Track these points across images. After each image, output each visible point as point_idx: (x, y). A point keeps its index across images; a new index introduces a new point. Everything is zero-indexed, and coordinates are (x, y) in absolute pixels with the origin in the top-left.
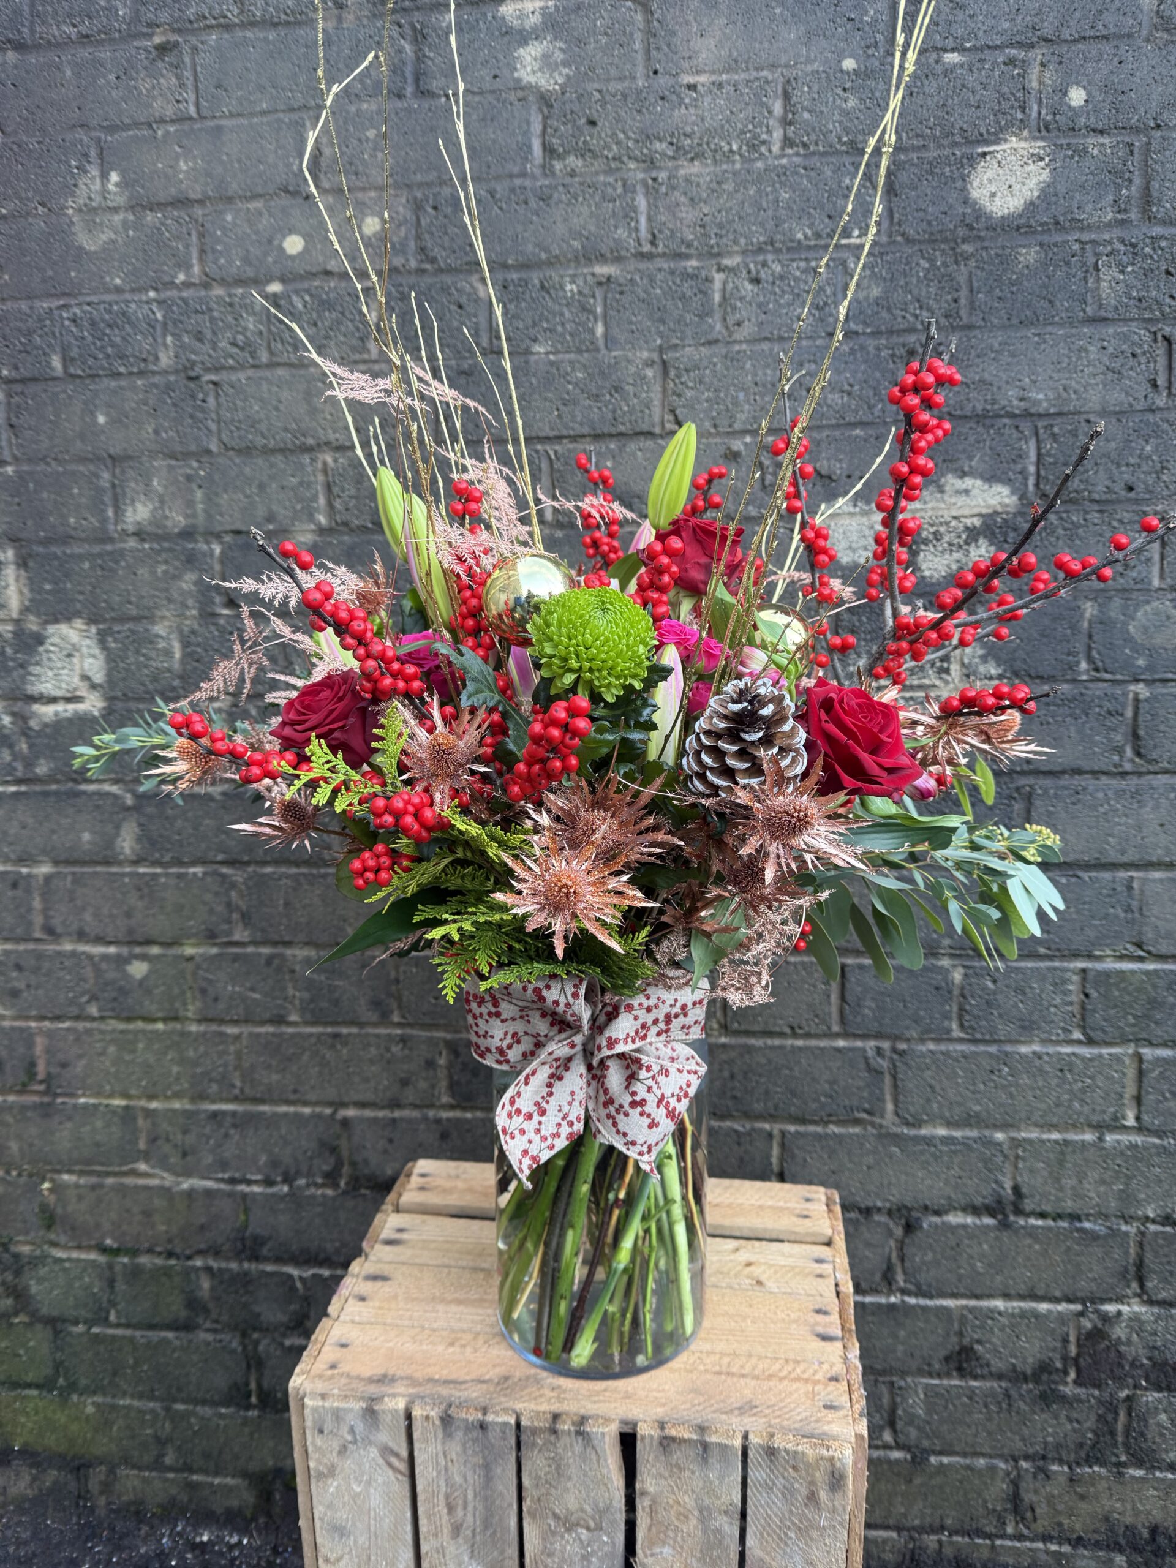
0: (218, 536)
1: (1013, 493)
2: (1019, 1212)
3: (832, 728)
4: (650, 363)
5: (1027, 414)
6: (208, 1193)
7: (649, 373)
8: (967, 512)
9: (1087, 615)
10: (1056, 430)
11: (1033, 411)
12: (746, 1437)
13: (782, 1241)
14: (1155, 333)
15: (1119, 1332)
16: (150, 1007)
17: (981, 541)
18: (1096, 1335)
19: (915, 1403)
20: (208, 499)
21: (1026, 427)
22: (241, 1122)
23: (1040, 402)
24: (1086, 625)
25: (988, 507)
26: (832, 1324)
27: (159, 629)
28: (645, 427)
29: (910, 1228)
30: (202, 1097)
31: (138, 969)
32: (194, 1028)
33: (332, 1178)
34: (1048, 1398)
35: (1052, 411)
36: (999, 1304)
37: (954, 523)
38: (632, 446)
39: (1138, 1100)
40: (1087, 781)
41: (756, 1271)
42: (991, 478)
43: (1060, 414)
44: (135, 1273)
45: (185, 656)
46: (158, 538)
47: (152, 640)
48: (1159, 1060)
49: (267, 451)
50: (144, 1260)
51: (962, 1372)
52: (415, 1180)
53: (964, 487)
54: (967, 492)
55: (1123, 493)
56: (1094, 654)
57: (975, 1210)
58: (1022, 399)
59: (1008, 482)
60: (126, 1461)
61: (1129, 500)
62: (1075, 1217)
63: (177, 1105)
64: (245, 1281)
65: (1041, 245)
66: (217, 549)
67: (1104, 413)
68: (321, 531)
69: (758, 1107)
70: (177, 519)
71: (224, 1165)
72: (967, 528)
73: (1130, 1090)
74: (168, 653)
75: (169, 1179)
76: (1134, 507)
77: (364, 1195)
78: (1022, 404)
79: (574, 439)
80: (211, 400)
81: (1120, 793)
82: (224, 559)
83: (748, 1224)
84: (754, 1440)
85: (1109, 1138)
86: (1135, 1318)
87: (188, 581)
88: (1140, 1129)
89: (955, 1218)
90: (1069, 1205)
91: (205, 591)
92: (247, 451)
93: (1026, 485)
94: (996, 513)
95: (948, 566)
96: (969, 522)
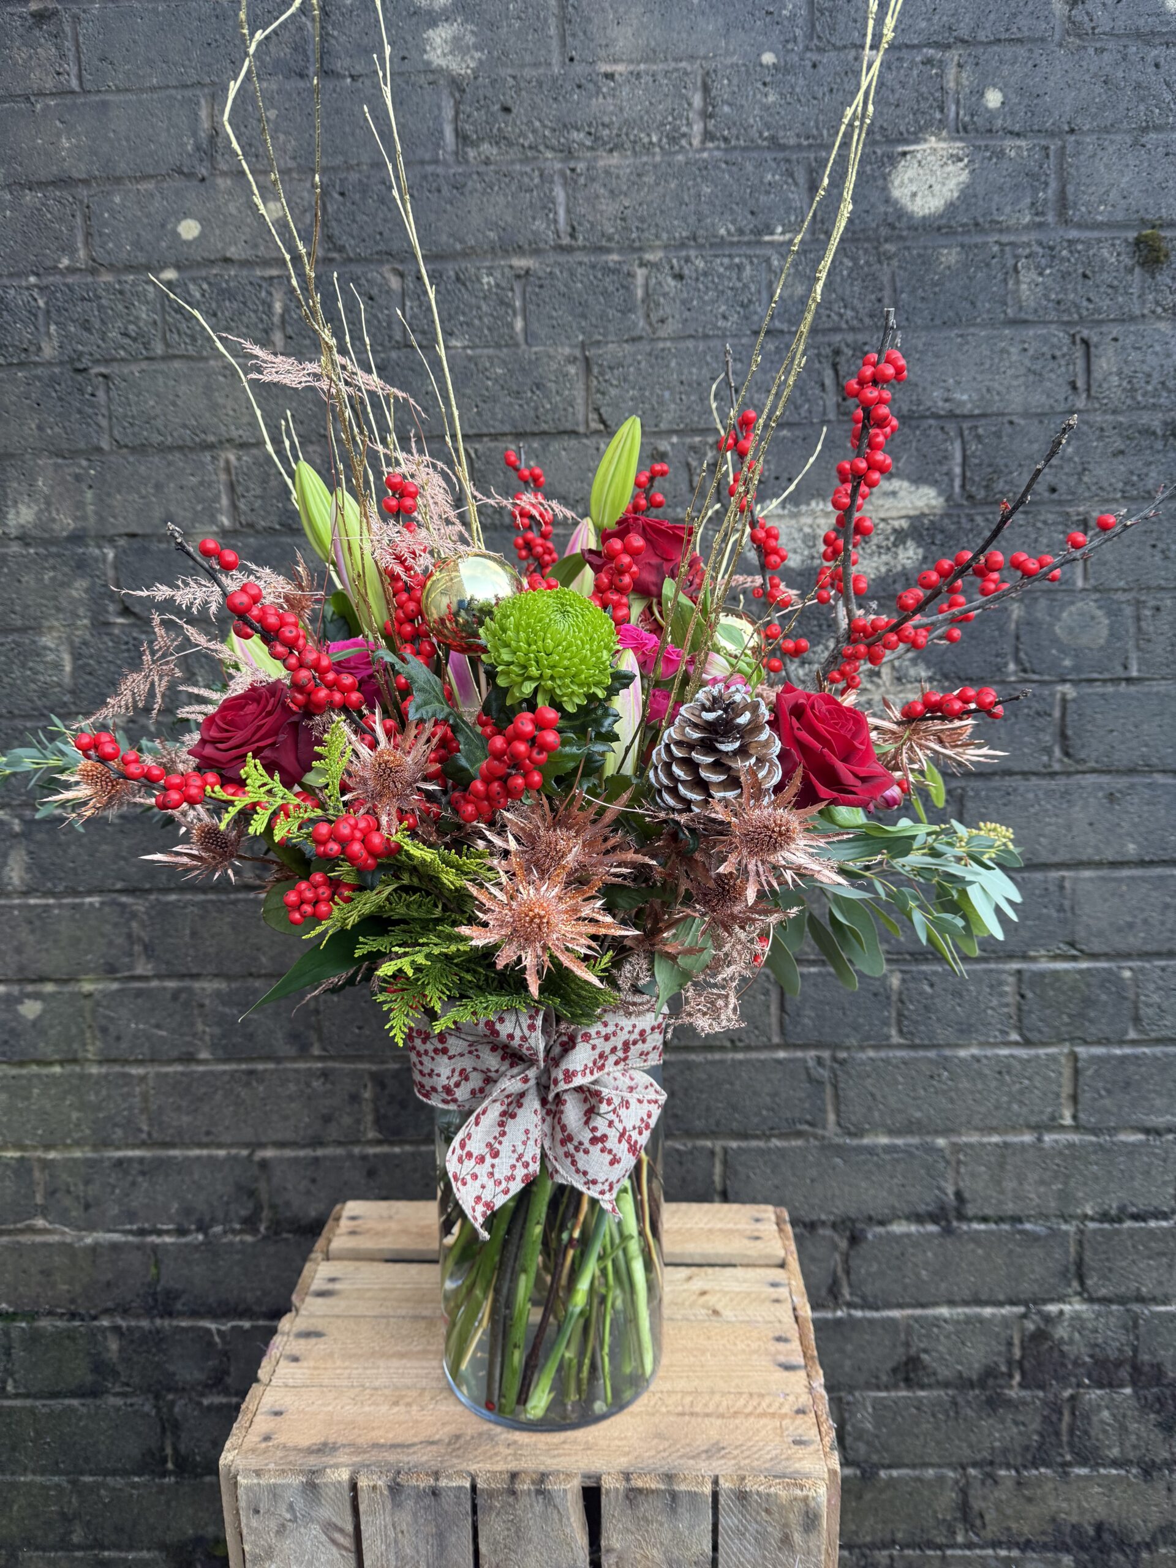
0: (111, 540)
1: (939, 494)
2: (962, 1217)
3: (804, 735)
4: (572, 360)
5: (952, 416)
6: (115, 1247)
7: (572, 370)
8: (894, 514)
9: (1015, 616)
10: (981, 431)
11: (958, 412)
12: (716, 1482)
13: (734, 1266)
14: (1073, 336)
15: (1061, 1332)
16: (45, 1049)
17: (909, 543)
18: (1040, 1336)
19: (864, 1419)
20: (100, 500)
21: (951, 428)
22: (148, 1169)
23: (964, 403)
24: (1013, 626)
25: (915, 508)
26: (794, 1352)
27: (47, 641)
28: (569, 426)
29: (855, 1240)
30: (106, 1143)
31: (31, 1009)
32: (94, 1070)
33: (250, 1223)
34: (994, 1403)
35: (976, 412)
36: (944, 1311)
37: (882, 525)
38: (555, 446)
39: (1074, 1098)
40: (1017, 782)
41: (711, 1300)
42: (918, 480)
43: (983, 415)
44: (34, 1338)
45: (77, 669)
46: (46, 543)
47: (38, 652)
48: (1095, 1059)
49: (163, 449)
50: (44, 1323)
51: (909, 1383)
52: (344, 1224)
53: (891, 488)
54: (894, 494)
55: (1046, 494)
56: (1022, 655)
57: (918, 1218)
58: (947, 400)
59: (935, 483)
60: (29, 1543)
61: (1053, 501)
62: (1017, 1219)
63: (77, 1154)
64: (157, 1338)
65: (962, 246)
66: (111, 554)
67: (1026, 415)
68: (224, 533)
69: (699, 1124)
70: (65, 522)
71: (131, 1216)
72: (895, 530)
73: (1067, 1090)
74: (57, 666)
75: (69, 1235)
76: (1058, 509)
77: (286, 1240)
78: (947, 405)
79: (494, 437)
80: (101, 394)
81: (1050, 794)
82: (117, 565)
83: (699, 1250)
84: (725, 1485)
85: (1048, 1138)
86: (1077, 1317)
87: (79, 589)
88: (1077, 1128)
89: (899, 1228)
90: (1010, 1208)
91: (98, 598)
92: (141, 449)
93: (952, 487)
94: (923, 515)
95: (877, 569)
96: (897, 524)
